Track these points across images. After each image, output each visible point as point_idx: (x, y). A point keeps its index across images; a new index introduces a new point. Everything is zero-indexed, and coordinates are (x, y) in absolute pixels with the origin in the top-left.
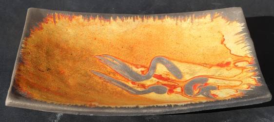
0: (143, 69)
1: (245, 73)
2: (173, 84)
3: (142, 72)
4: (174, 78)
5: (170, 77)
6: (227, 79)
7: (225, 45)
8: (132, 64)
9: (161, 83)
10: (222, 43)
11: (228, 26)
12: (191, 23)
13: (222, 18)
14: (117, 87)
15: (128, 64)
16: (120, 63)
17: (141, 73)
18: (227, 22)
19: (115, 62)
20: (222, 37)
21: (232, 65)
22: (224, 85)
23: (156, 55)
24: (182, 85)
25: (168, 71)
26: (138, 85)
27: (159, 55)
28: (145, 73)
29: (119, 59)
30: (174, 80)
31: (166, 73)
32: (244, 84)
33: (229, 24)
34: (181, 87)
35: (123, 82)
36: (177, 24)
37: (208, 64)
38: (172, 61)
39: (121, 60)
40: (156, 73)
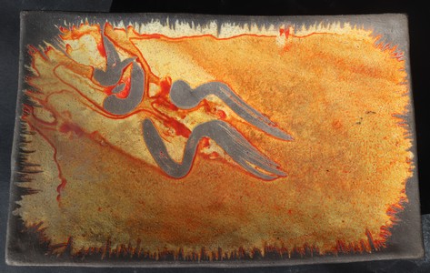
0: (206, 151)
1: (45, 89)
2: (160, 109)
3: (207, 145)
4: (157, 123)
5: (163, 126)
6: (75, 92)
7: (60, 175)
8: (224, 161)
9: (179, 114)
10: (64, 182)
11: (43, 219)
12: (112, 240)
13: (50, 242)
14: (249, 103)
15: (231, 161)
16: (244, 163)
17: (210, 141)
18: (43, 229)
19: (253, 166)
20: (61, 198)
21: (61, 122)
22: (83, 79)
23: (182, 180)
24: (147, 103)
25: (166, 143)
26: (215, 109)
27: (177, 182)
28: (204, 142)
29: (247, 173)
30: (158, 118)
31: (169, 138)
32: (53, 63)
33: (41, 223)
34: (148, 95)
35: (239, 118)
36: (139, 241)
37: (96, 142)
38: (156, 165)
39: (242, 171)
40: (184, 139)
